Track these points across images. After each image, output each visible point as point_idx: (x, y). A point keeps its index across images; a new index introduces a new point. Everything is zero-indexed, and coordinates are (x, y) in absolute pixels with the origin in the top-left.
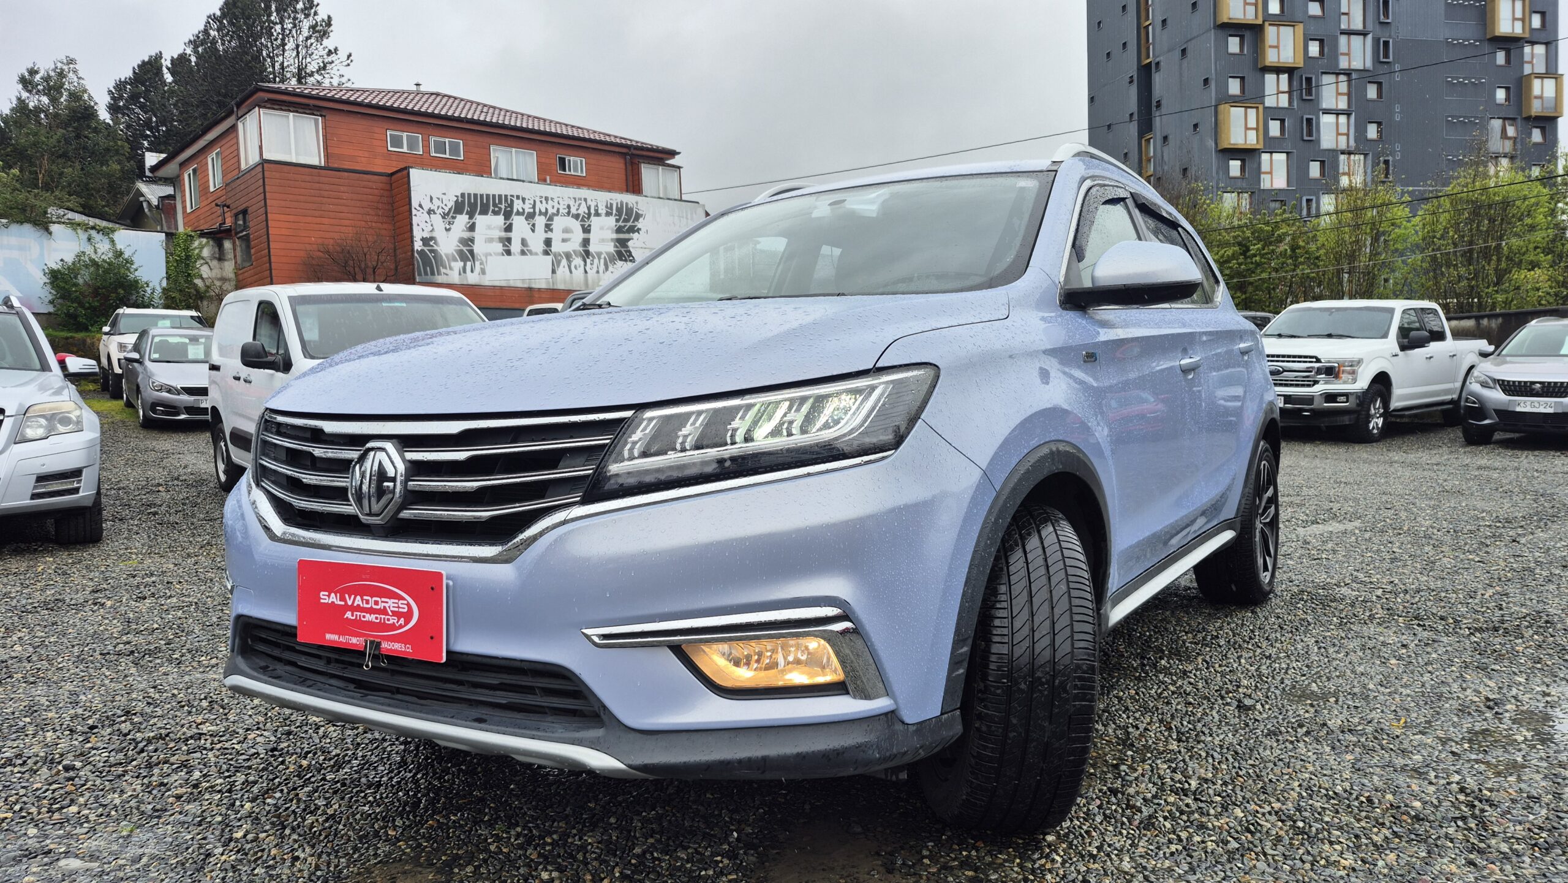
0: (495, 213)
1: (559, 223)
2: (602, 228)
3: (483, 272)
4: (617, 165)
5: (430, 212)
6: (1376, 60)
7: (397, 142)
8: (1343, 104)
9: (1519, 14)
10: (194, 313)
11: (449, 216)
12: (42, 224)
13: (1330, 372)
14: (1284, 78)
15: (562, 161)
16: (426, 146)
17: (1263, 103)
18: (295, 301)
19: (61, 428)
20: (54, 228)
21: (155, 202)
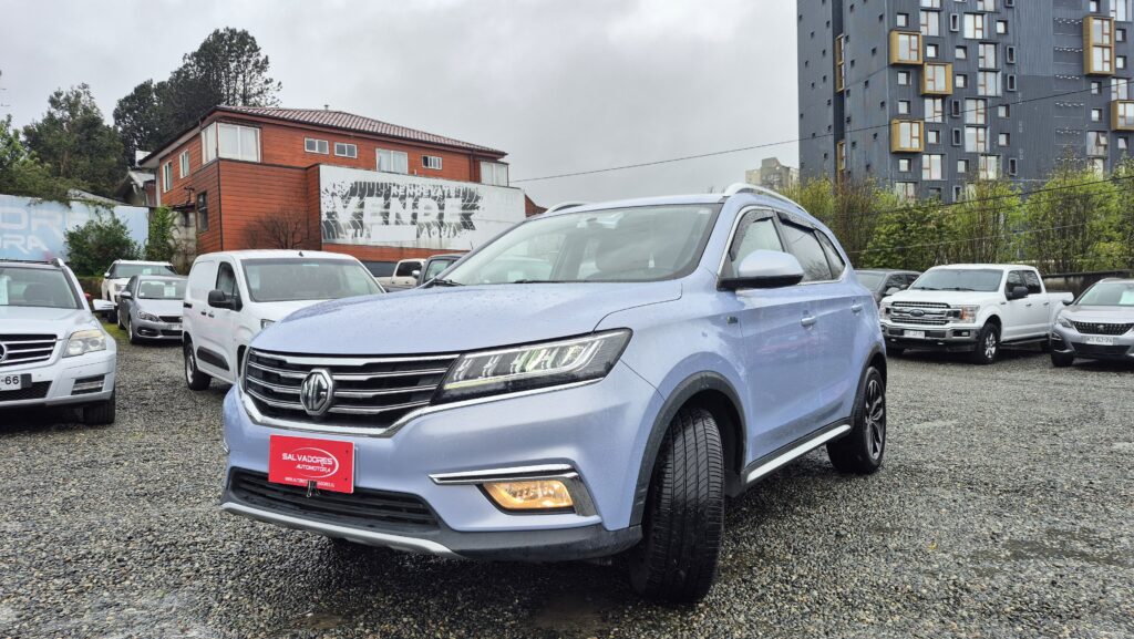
0: (378, 195)
1: (422, 202)
2: (452, 206)
3: (369, 236)
4: (464, 162)
5: (333, 194)
6: (1005, 90)
7: (311, 146)
8: (981, 121)
9: (1107, 58)
10: (168, 264)
11: (346, 198)
12: (64, 200)
13: (957, 315)
14: (939, 102)
15: (426, 160)
16: (331, 148)
17: (924, 119)
18: (246, 263)
19: (92, 348)
20: (73, 204)
21: (141, 185)
